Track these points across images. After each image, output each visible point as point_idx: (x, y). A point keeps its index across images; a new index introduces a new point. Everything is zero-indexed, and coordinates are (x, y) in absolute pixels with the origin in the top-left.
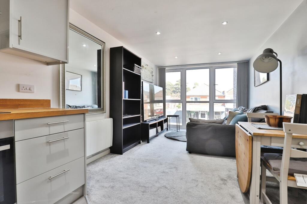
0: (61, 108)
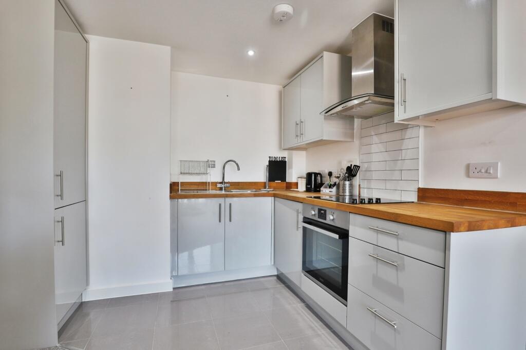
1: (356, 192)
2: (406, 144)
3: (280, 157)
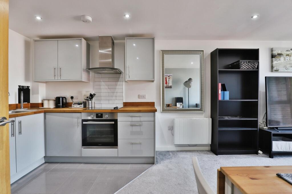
1: (93, 106)
2: (118, 87)
3: (26, 86)
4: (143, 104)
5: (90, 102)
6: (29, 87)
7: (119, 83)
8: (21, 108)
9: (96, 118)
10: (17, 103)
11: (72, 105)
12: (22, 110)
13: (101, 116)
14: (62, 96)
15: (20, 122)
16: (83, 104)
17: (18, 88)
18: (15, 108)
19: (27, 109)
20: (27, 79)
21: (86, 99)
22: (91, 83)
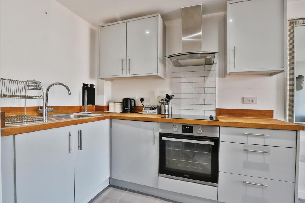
0: (287, 121)
2: (207, 85)
3: (90, 85)
4: (251, 113)
5: (167, 106)
6: (94, 85)
7: (209, 79)
8: (84, 112)
9: (183, 132)
10: (81, 104)
11: (143, 110)
12: (85, 113)
13: (191, 129)
14: (131, 98)
15: (80, 132)
16: (157, 110)
17: (82, 86)
18: (78, 111)
19: (91, 112)
20: (92, 75)
21: (162, 102)
22: (168, 81)
